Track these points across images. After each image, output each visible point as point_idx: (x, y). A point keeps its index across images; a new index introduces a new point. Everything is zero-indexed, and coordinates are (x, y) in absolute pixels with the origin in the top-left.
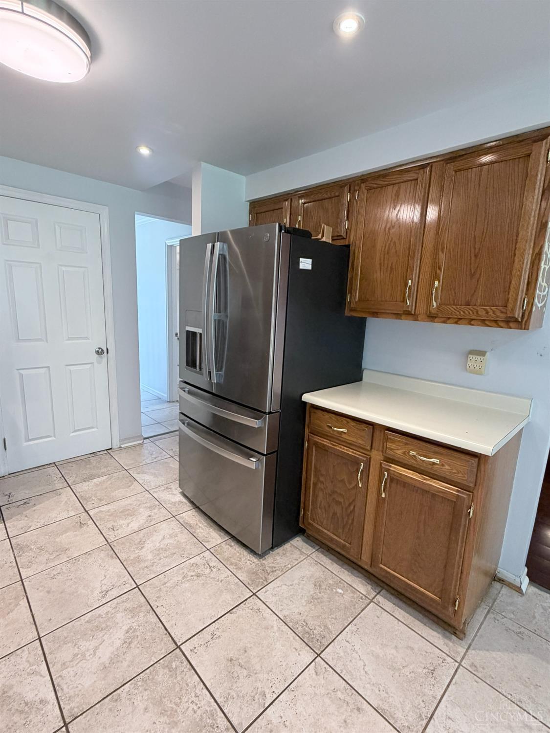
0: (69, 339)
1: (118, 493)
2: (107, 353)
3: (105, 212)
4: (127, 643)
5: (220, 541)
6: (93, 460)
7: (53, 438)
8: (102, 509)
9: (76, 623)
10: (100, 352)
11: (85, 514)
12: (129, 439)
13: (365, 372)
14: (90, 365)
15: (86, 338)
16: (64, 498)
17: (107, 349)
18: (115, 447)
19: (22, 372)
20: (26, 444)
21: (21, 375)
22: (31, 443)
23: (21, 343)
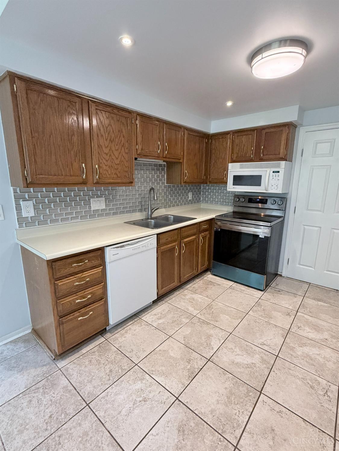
0: (338, 212)
4: (248, 366)
7: (313, 269)
9: (243, 341)
11: (295, 312)
19: (305, 227)
20: (298, 266)
21: (304, 229)
22: (301, 266)
23: (308, 212)
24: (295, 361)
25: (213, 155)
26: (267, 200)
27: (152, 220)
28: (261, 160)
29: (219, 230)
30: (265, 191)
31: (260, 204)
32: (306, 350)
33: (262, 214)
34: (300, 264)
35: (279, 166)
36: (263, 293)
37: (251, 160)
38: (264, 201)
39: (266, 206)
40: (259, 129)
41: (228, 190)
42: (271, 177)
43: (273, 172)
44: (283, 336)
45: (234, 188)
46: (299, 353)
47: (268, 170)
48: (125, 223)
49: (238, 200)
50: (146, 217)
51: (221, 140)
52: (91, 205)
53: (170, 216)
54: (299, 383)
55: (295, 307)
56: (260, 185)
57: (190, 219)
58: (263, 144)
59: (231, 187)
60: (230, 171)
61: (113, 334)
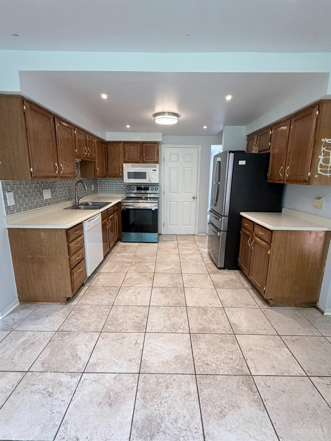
0: (185, 193)
1: (189, 245)
2: (197, 198)
3: (200, 147)
4: (171, 269)
5: (210, 262)
6: (187, 236)
7: (177, 226)
8: (182, 247)
9: (163, 263)
10: (194, 198)
11: (177, 247)
12: (201, 233)
13: (283, 208)
14: (190, 202)
15: (190, 193)
16: (174, 242)
17: (197, 197)
18: (196, 234)
19: (170, 202)
20: (169, 226)
21: (170, 203)
22: (171, 226)
23: (171, 193)
24: (188, 261)
25: (110, 157)
26: (148, 188)
27: (82, 206)
28: (144, 162)
29: (125, 209)
30: (149, 182)
31: (143, 191)
32: (189, 257)
33: (144, 197)
34: (170, 225)
35: (155, 167)
36: (158, 244)
37: (138, 162)
38: (147, 188)
39: (148, 192)
40: (140, 143)
41: (125, 182)
42: (152, 174)
43: (153, 170)
44: (178, 256)
45: (128, 180)
46: (187, 259)
47: (150, 169)
48: (64, 209)
49: (130, 189)
50: (73, 204)
51: (115, 146)
52: (44, 195)
53: (89, 203)
54: (192, 266)
55: (176, 245)
56: (145, 178)
57: (107, 204)
58: (144, 153)
59: (126, 180)
60: (125, 169)
61: (90, 283)
